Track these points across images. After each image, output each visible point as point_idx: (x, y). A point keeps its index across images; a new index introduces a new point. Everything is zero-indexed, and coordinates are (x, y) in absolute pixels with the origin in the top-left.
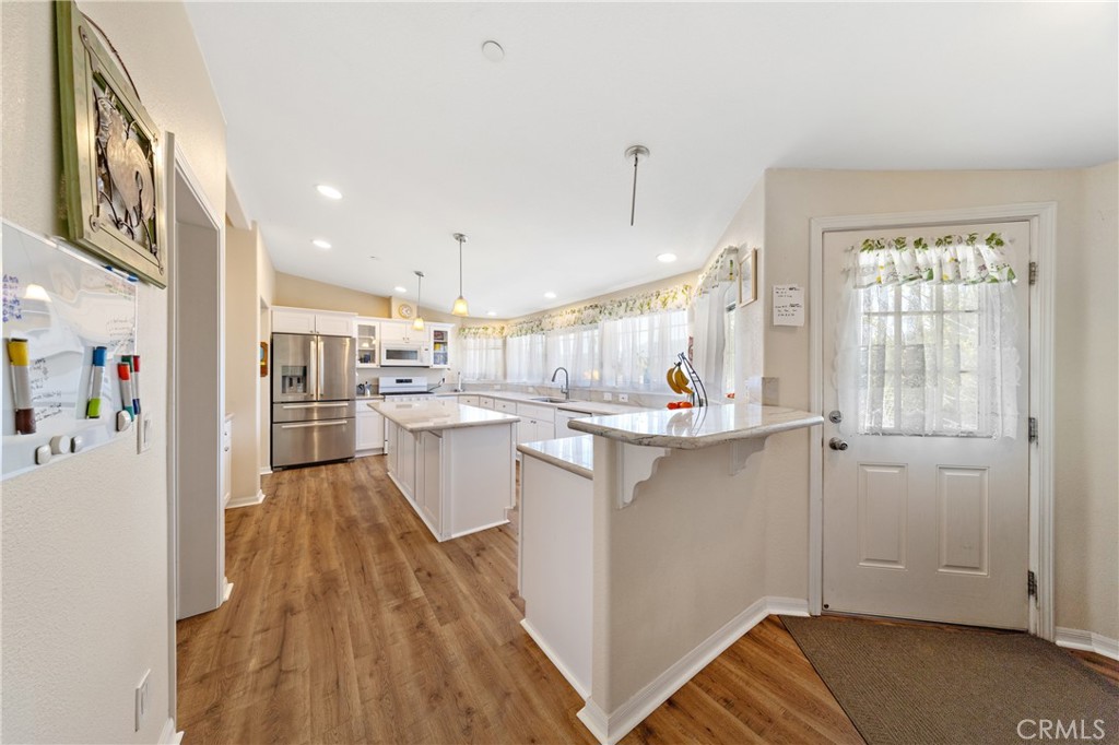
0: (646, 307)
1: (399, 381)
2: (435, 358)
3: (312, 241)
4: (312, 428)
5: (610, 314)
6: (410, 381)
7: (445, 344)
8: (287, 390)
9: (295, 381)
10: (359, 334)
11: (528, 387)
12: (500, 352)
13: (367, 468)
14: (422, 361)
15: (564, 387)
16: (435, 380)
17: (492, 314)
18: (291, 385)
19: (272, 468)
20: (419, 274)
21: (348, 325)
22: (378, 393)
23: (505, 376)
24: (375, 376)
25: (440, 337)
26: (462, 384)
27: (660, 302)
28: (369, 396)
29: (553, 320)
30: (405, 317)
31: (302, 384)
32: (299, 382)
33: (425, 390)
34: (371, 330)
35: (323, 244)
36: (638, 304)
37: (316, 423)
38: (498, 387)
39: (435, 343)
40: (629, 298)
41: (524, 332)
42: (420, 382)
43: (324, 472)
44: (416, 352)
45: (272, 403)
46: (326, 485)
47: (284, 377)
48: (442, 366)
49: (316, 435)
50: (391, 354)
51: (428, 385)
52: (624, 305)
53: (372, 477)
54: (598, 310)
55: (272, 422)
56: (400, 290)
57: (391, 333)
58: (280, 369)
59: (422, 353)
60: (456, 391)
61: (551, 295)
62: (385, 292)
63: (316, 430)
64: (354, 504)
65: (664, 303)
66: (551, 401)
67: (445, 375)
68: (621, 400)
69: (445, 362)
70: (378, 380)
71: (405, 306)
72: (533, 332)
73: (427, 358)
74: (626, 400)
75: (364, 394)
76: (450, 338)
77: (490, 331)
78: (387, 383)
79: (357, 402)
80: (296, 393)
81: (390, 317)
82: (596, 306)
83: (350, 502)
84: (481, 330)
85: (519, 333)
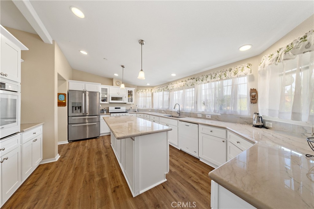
0: (223, 77)
1: (116, 108)
2: (128, 100)
3: (79, 51)
4: (86, 126)
5: (202, 81)
6: (120, 108)
7: (132, 95)
8: (74, 111)
9: (77, 108)
10: (102, 91)
11: (161, 110)
12: (150, 98)
13: (104, 141)
14: (124, 101)
15: (178, 111)
16: (128, 108)
17: (148, 84)
18: (76, 109)
19: (68, 141)
20: (123, 67)
21: (98, 87)
22: (108, 112)
23: (153, 107)
24: (107, 106)
25: (130, 93)
26: (138, 109)
27: (233, 73)
28: (105, 114)
29: (173, 85)
30: (118, 86)
31: (80, 109)
32: (78, 108)
33: (125, 111)
34: (106, 90)
35: (84, 53)
36: (218, 75)
37: (87, 124)
38: (150, 110)
39: (128, 95)
40: (212, 73)
41: (160, 90)
42: (123, 109)
43: (87, 143)
44: (122, 98)
45: (68, 116)
46: (86, 150)
47: (73, 107)
48: (131, 103)
49: (88, 128)
50: (113, 99)
51: (126, 110)
52: (209, 76)
53: (105, 146)
54: (195, 80)
55: (68, 124)
56: (116, 75)
57: (113, 91)
58: (71, 104)
59: (124, 98)
60: (135, 112)
61: (174, 75)
62: (111, 77)
63: (87, 126)
64: (95, 163)
65: (235, 74)
66: (172, 117)
67: (132, 106)
68: (207, 117)
69: (132, 101)
70: (108, 108)
71: (118, 82)
72: (164, 90)
73: (125, 100)
74: (210, 118)
75: (103, 113)
76: (133, 93)
77: (147, 90)
78: (112, 109)
79: (101, 116)
80: (78, 113)
81: (113, 85)
82: (194, 78)
83: (93, 161)
84: (144, 90)
85: (158, 91)
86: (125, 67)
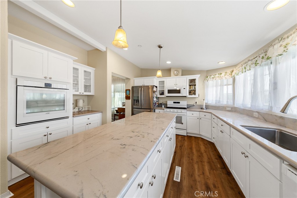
1: (174, 103)
2: (190, 92)
6: (179, 103)
7: (195, 85)
14: (183, 94)
16: (192, 102)
17: (222, 63)
18: (136, 102)
20: (160, 47)
21: (153, 81)
22: (167, 107)
23: (234, 103)
24: (166, 100)
25: (192, 82)
26: (206, 106)
28: (163, 108)
30: (176, 75)
33: (186, 107)
34: (163, 83)
38: (229, 109)
39: (190, 85)
41: (248, 68)
42: (183, 103)
44: (180, 90)
45: (132, 108)
47: (134, 100)
48: (193, 96)
50: (170, 91)
59: (182, 90)
60: (202, 109)
67: (197, 100)
69: (195, 94)
70: (167, 102)
71: (176, 71)
73: (185, 93)
75: (161, 107)
77: (223, 74)
78: (170, 103)
81: (170, 76)
84: (217, 75)
85: (244, 70)
86: (162, 46)
